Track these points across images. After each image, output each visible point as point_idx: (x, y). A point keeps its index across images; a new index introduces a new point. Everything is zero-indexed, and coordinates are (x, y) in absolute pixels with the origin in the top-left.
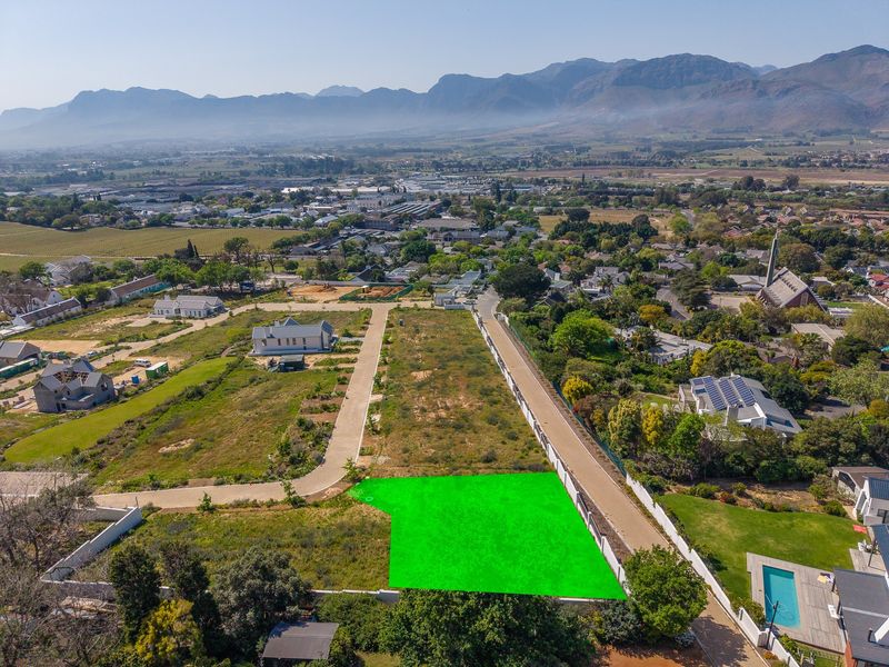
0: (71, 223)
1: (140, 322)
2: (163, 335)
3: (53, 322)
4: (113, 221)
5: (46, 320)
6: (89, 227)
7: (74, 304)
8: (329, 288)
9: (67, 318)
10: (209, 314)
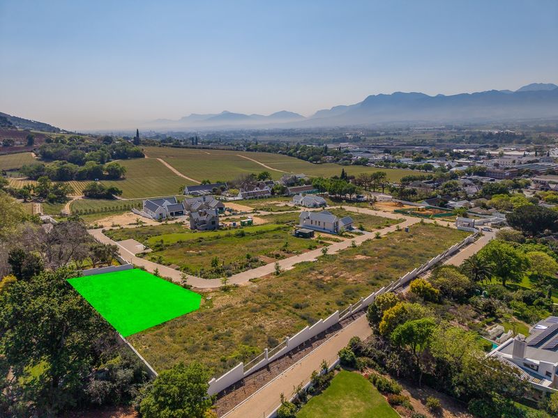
0: (316, 160)
1: (283, 204)
2: (280, 211)
3: (252, 198)
4: (338, 160)
5: (251, 197)
6: (326, 162)
7: (268, 192)
8: (401, 205)
9: (260, 198)
10: (315, 206)
